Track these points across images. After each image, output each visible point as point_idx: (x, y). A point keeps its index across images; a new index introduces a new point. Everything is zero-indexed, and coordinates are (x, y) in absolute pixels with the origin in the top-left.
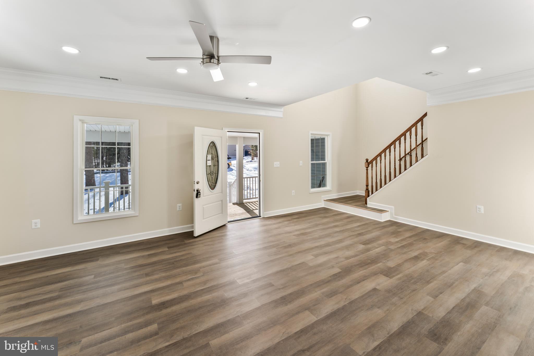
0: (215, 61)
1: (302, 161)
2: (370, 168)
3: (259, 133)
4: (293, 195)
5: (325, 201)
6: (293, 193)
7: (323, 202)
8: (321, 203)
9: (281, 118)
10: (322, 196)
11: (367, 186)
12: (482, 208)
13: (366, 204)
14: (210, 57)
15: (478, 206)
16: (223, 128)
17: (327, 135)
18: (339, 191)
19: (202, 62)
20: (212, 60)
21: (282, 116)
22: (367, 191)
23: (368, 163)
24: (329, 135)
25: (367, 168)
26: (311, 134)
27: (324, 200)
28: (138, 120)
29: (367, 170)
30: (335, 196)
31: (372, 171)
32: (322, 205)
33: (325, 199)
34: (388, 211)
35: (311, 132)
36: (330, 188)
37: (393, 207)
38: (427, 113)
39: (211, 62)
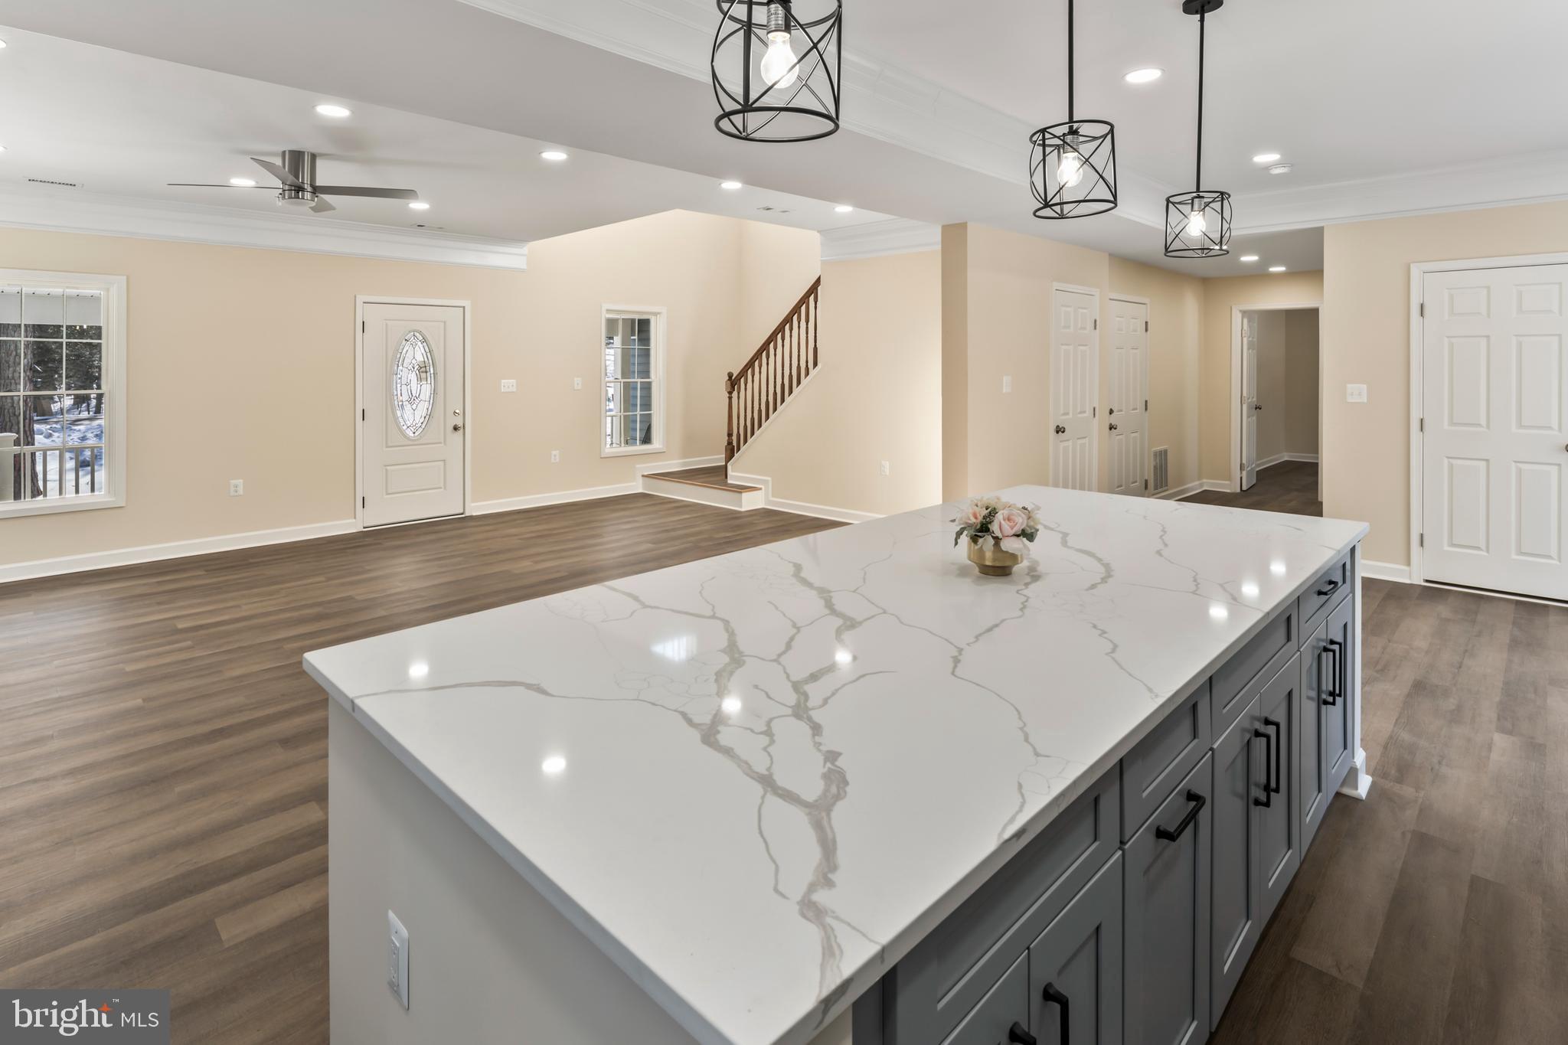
0: (308, 195)
1: (579, 379)
2: (735, 394)
3: (464, 307)
4: (553, 461)
5: (647, 479)
6: (555, 456)
7: (640, 480)
8: (634, 483)
9: (522, 271)
10: (638, 466)
11: (730, 435)
12: (887, 464)
13: (726, 477)
14: (297, 189)
15: (883, 462)
16: (357, 296)
17: (656, 314)
18: (687, 452)
19: (281, 194)
20: (300, 193)
21: (524, 266)
22: (730, 447)
23: (733, 382)
24: (659, 313)
25: (730, 393)
26: (607, 310)
27: (643, 476)
28: (125, 277)
29: (730, 398)
30: (675, 465)
31: (739, 402)
32: (637, 487)
33: (646, 474)
34: (760, 489)
35: (606, 306)
36: (661, 447)
37: (769, 479)
38: (819, 278)
39: (299, 198)
